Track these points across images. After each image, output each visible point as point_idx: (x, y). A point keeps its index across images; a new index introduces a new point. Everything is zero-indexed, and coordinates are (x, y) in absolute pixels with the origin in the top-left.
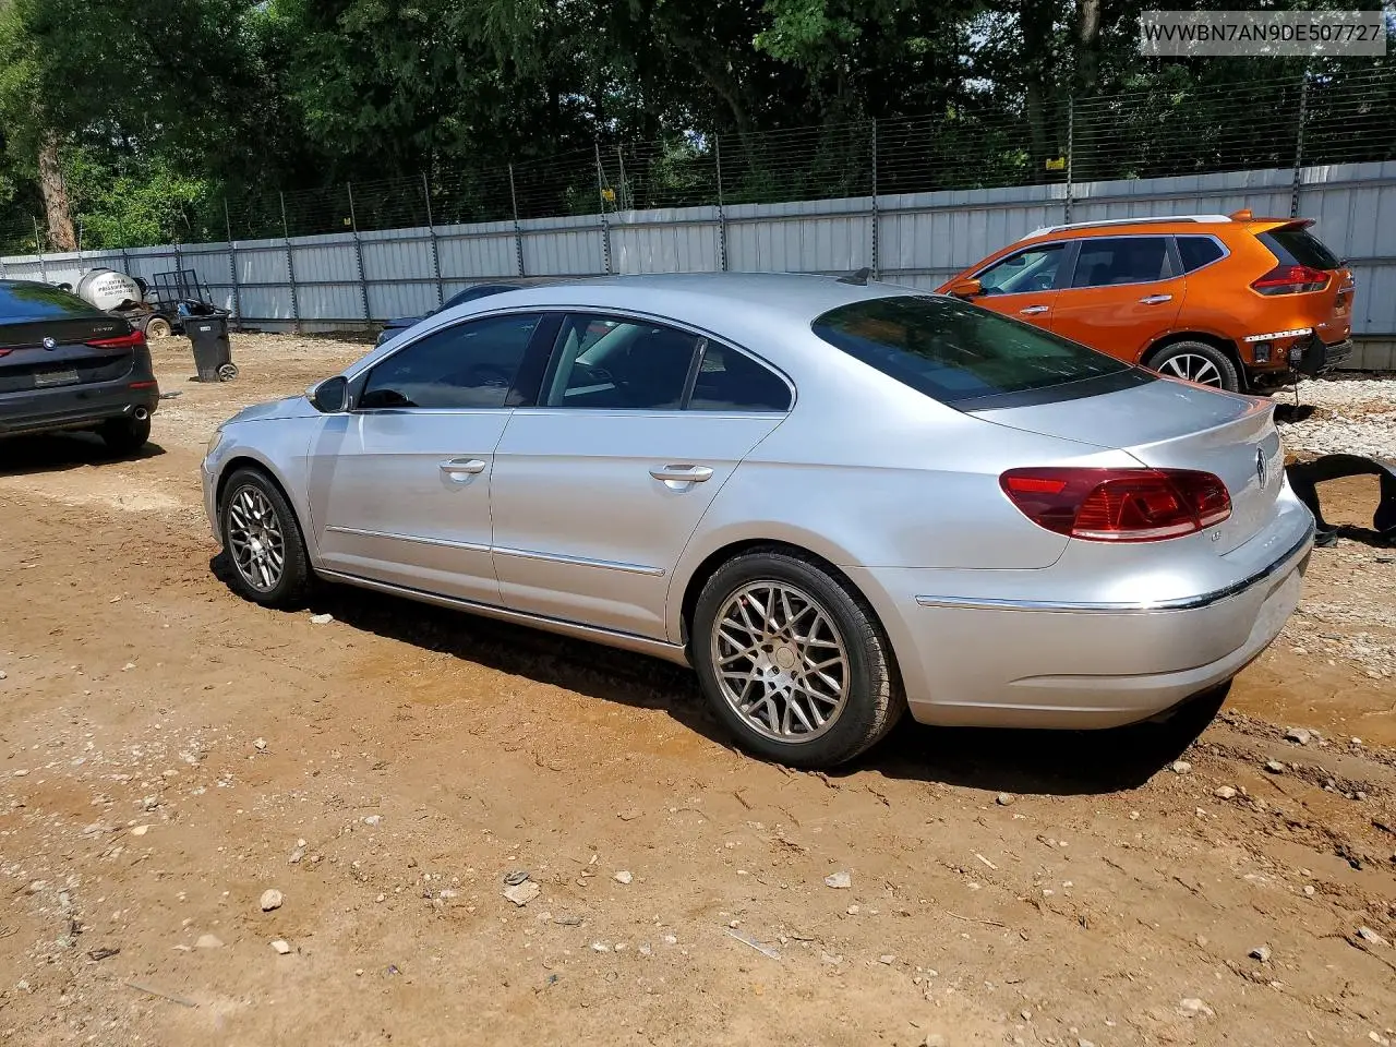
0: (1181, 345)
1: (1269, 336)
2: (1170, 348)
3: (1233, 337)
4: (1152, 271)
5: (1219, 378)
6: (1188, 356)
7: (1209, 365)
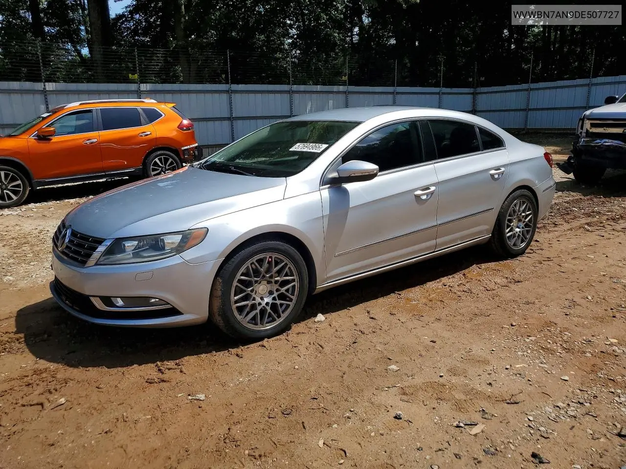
0: (159, 153)
1: (189, 147)
2: (154, 154)
3: (177, 147)
4: (138, 123)
5: (175, 164)
6: (162, 157)
7: (170, 160)
